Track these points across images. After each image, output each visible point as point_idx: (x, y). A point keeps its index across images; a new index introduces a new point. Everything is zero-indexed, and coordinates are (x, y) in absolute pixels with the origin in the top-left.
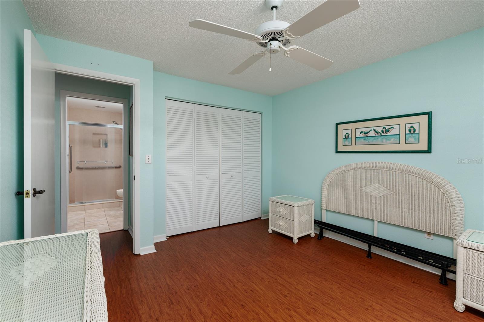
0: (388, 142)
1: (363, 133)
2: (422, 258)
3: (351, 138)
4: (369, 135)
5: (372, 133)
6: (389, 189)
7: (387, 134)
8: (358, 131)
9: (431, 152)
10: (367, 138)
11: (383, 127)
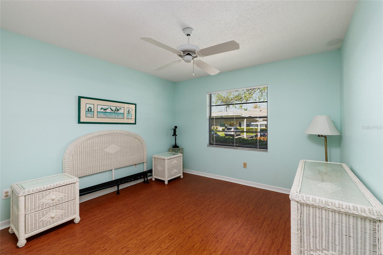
0: (118, 117)
1: (103, 109)
2: (139, 177)
3: (94, 112)
4: (107, 111)
5: (109, 110)
6: (120, 147)
7: (118, 112)
8: (100, 107)
9: (136, 124)
10: (106, 113)
11: (116, 107)
